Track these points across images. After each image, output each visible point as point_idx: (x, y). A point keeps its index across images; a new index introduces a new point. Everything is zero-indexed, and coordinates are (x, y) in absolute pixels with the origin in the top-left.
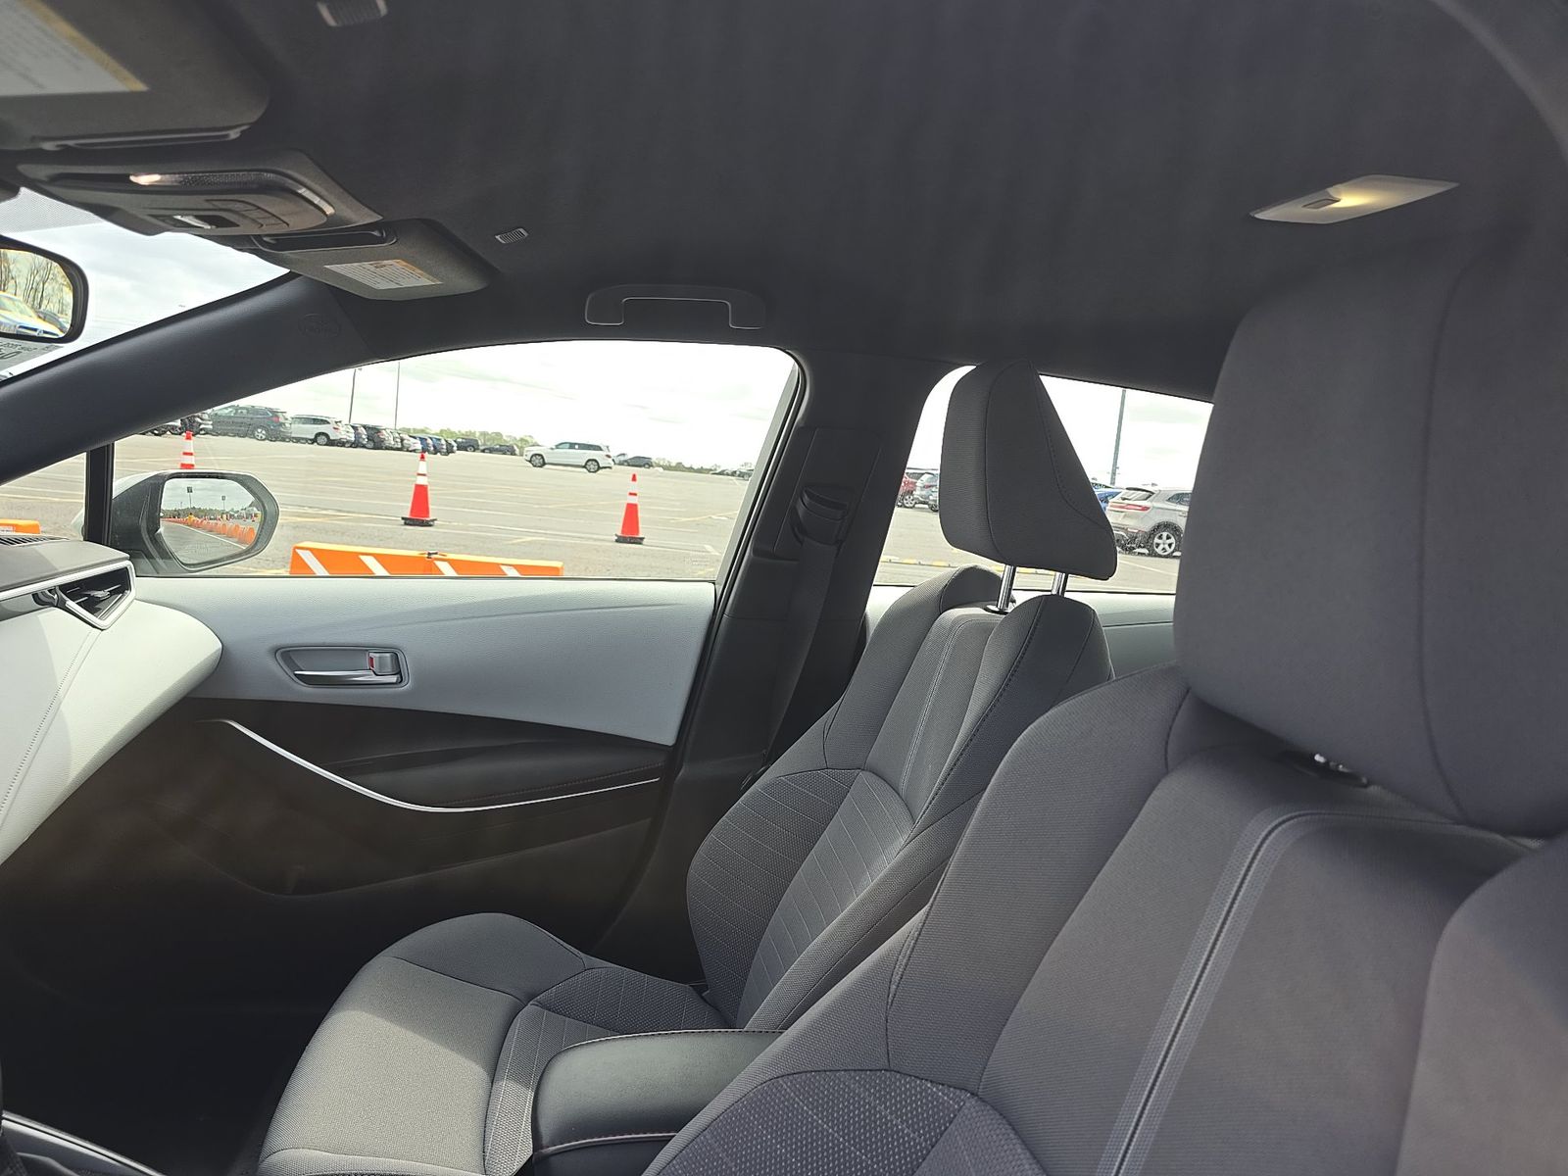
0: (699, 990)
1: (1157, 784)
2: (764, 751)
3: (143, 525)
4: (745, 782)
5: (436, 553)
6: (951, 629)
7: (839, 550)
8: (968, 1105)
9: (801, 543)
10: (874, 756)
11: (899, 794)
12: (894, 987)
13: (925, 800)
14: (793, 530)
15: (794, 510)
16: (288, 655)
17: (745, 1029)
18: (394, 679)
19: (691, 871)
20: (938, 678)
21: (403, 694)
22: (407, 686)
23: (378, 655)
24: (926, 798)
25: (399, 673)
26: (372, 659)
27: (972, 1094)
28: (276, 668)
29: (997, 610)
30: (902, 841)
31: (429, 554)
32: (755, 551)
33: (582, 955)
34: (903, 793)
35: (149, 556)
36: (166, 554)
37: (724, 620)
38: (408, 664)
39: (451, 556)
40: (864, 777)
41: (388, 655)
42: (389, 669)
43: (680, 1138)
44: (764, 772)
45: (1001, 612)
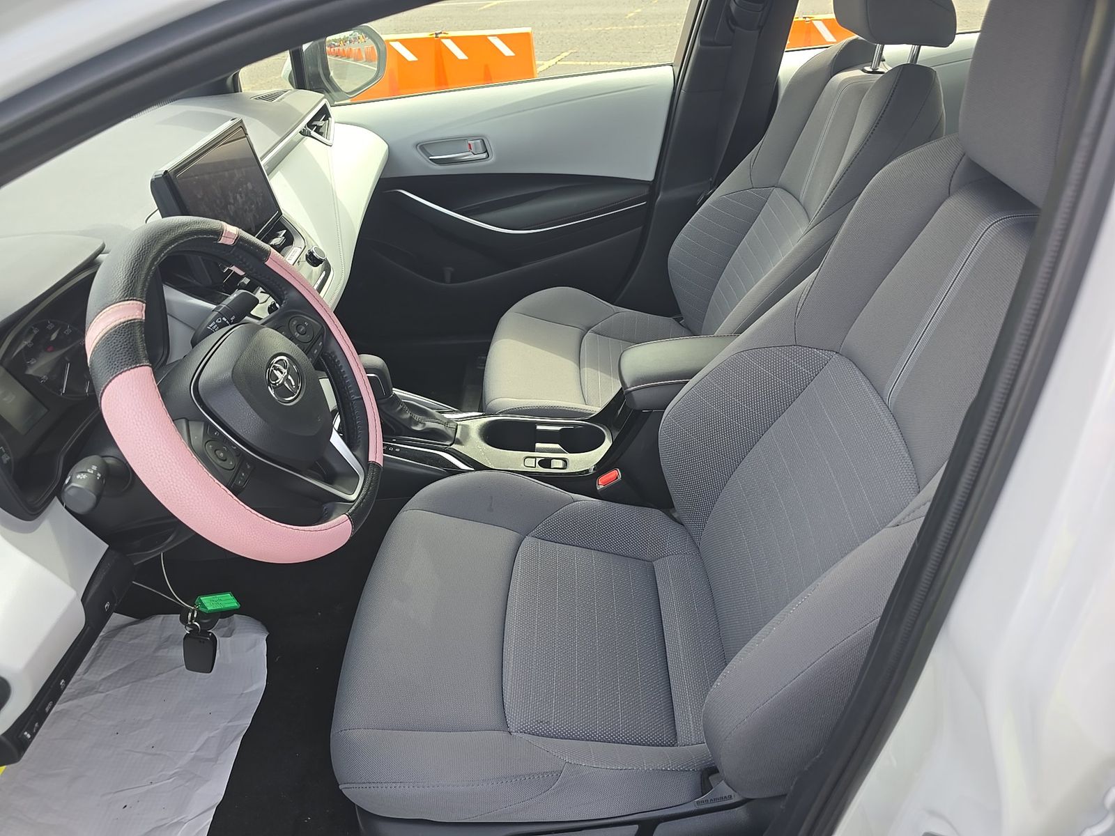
0: (678, 320)
1: (943, 202)
2: (711, 179)
3: (321, 72)
4: (699, 201)
5: (441, 33)
6: (839, 88)
7: (760, 33)
8: (834, 357)
9: (733, 31)
10: (783, 179)
11: (799, 201)
12: (799, 309)
13: (817, 207)
14: (728, 23)
15: (729, 8)
16: (423, 147)
17: (715, 335)
18: (484, 155)
19: (670, 256)
20: (827, 126)
21: (490, 165)
22: (492, 159)
23: (473, 142)
24: (817, 205)
25: (486, 151)
26: (470, 145)
27: (837, 353)
28: (419, 156)
29: (871, 70)
30: (802, 231)
31: (436, 34)
32: (702, 42)
33: (612, 306)
34: (802, 201)
35: (328, 91)
36: (337, 89)
37: (682, 94)
38: (491, 147)
39: (451, 34)
40: (776, 191)
41: (479, 141)
42: (481, 149)
43: (692, 382)
44: (713, 192)
45: (875, 72)
